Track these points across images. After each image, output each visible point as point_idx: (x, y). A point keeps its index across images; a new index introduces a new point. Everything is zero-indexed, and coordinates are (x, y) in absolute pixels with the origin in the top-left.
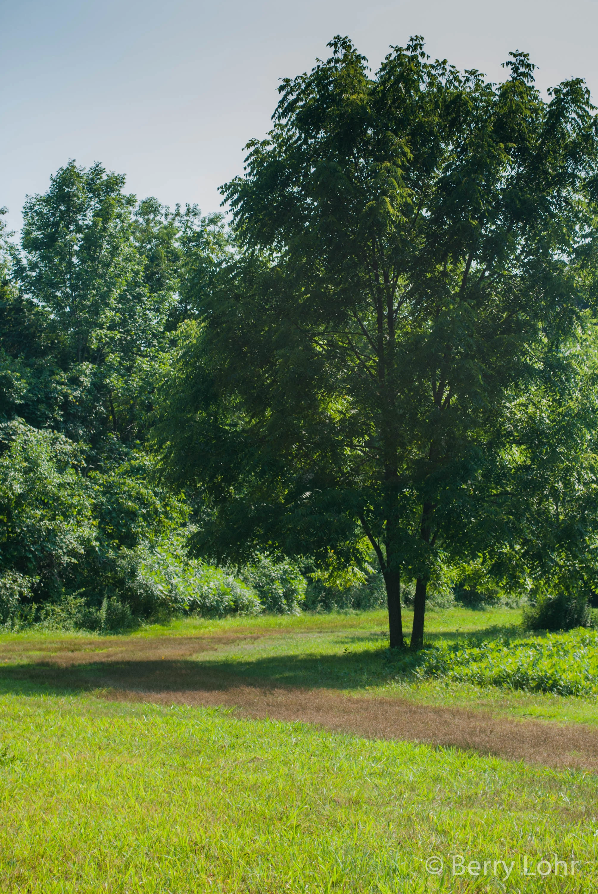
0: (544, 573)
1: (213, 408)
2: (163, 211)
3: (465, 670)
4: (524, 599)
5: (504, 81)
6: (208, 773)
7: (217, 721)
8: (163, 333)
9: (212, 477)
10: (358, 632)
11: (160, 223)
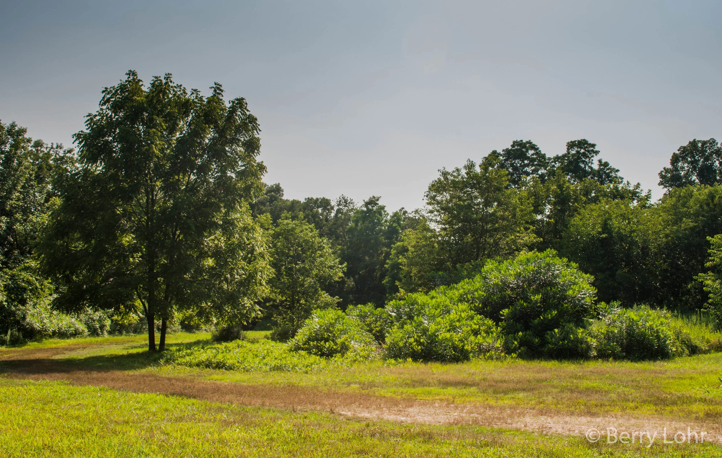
0: (220, 316)
1: (66, 239)
2: (45, 146)
3: (184, 360)
4: (213, 328)
5: (209, 96)
6: (55, 411)
7: (62, 387)
8: (43, 204)
9: (64, 271)
10: (135, 344)
11: (43, 151)
